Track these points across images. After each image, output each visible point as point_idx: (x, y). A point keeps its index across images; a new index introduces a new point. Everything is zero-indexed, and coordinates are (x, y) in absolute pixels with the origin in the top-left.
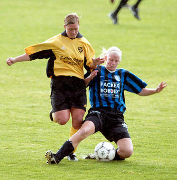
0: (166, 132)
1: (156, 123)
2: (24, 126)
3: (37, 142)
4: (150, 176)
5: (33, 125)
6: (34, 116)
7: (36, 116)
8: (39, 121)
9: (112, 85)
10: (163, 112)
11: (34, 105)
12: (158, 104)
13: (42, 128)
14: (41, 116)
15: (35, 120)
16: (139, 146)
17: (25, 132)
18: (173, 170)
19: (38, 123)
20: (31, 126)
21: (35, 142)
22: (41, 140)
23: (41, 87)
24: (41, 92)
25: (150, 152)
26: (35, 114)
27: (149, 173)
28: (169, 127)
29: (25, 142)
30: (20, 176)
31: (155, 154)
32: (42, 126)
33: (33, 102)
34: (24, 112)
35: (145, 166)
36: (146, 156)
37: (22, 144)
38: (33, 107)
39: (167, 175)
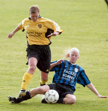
0: (97, 79)
1: (90, 73)
2: (4, 75)
3: (13, 85)
4: (87, 107)
5: (10, 74)
6: (11, 68)
7: (12, 68)
8: (14, 71)
9: (71, 73)
10: (95, 66)
11: (11, 61)
12: (92, 61)
13: (16, 76)
14: (15, 69)
15: (11, 71)
16: (79, 88)
17: (5, 79)
18: (102, 104)
19: (14, 73)
20: (9, 75)
21: (11, 85)
22: (15, 84)
23: (15, 50)
24: (15, 53)
25: (86, 92)
26: (11, 67)
27: (86, 106)
28: (99, 76)
29: (5, 86)
30: (2, 107)
31: (89, 93)
32: (16, 75)
33: (10, 59)
34: (5, 66)
35: (84, 101)
36: (84, 95)
37: (3, 86)
38: (10, 62)
39: (98, 107)
